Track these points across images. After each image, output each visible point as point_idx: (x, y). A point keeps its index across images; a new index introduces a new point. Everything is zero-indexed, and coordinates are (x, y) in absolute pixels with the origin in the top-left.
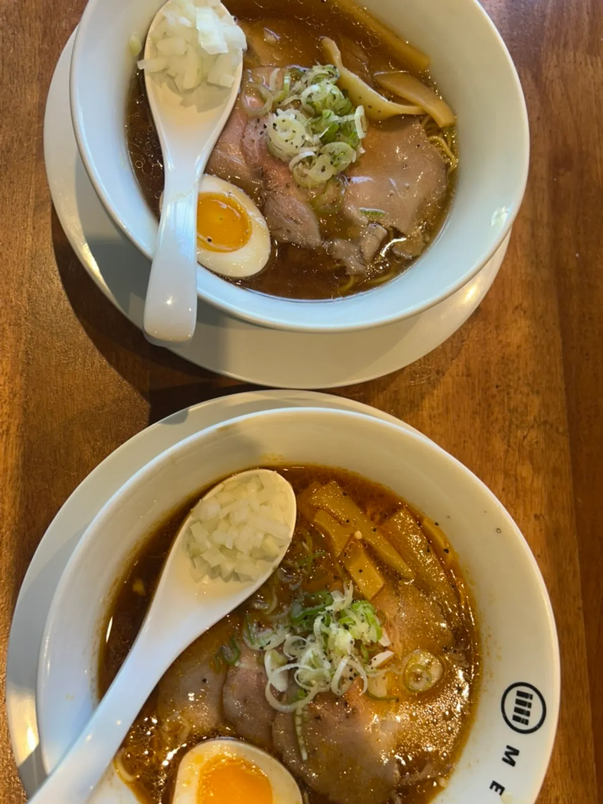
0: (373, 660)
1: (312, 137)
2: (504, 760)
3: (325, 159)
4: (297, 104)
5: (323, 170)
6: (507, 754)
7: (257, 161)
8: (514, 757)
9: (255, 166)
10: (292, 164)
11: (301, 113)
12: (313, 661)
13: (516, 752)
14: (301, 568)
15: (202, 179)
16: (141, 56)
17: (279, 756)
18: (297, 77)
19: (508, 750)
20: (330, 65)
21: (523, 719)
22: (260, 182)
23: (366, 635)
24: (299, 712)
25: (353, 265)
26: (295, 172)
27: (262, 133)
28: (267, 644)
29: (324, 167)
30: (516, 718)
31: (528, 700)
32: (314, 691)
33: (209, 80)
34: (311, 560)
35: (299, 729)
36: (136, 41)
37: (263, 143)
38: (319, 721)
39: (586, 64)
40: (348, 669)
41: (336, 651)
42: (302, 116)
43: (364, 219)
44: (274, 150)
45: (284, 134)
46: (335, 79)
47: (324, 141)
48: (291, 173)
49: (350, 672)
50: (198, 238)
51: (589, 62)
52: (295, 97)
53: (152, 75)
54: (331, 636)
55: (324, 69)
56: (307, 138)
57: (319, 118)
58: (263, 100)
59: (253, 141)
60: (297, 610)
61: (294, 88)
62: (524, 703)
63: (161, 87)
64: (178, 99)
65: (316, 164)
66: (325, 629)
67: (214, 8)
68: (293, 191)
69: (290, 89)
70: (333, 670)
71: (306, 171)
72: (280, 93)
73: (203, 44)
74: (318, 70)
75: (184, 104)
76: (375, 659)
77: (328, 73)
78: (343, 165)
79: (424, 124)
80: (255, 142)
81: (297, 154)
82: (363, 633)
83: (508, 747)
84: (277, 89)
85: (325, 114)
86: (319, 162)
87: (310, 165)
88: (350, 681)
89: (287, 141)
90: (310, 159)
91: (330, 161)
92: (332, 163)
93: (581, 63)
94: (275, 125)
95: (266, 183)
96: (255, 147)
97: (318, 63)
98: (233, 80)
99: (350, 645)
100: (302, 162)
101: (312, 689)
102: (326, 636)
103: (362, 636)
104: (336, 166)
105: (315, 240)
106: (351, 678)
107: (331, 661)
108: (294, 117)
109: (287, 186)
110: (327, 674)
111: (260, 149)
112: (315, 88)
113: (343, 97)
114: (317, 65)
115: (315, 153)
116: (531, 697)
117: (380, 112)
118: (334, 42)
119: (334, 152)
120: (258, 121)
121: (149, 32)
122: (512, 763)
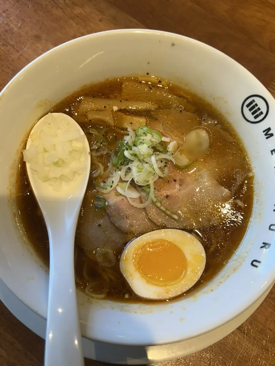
0: (167, 149)
2: (267, 138)
6: (266, 135)
8: (270, 133)
12: (139, 170)
13: (269, 129)
14: (101, 143)
17: (164, 227)
19: (265, 133)
21: (259, 113)
23: (153, 140)
24: (155, 200)
28: (113, 183)
30: (256, 117)
31: (254, 104)
32: (151, 183)
34: (102, 137)
35: (162, 208)
38: (169, 197)
40: (160, 162)
41: (145, 157)
49: (162, 163)
54: (137, 153)
60: (114, 160)
62: (254, 107)
66: (131, 152)
70: (152, 166)
76: (168, 148)
82: (151, 140)
83: (264, 132)
88: (166, 167)
99: (149, 149)
101: (150, 183)
102: (135, 155)
103: (152, 141)
106: (165, 166)
107: (147, 163)
110: (150, 169)
116: (254, 101)
122: (272, 135)
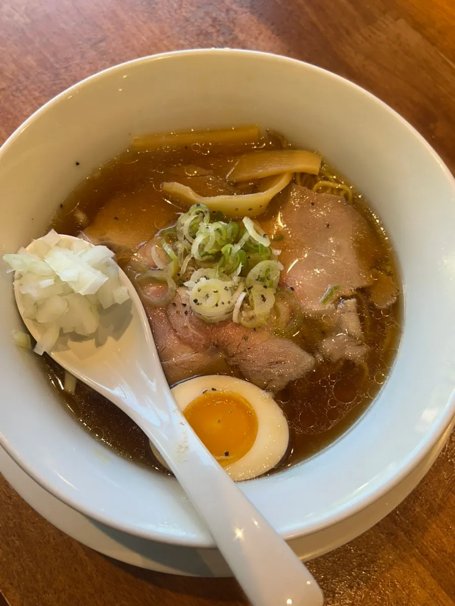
1: (231, 279)
3: (258, 288)
4: (194, 264)
5: (264, 300)
7: (203, 342)
9: (206, 347)
10: (235, 318)
11: (205, 268)
15: (173, 395)
16: (34, 342)
18: (172, 239)
20: (192, 207)
22: (221, 355)
25: (355, 353)
26: (244, 323)
27: (186, 313)
29: (263, 296)
33: (105, 307)
36: (20, 337)
37: (195, 321)
39: (374, 33)
42: (208, 271)
43: (329, 306)
44: (211, 320)
45: (209, 300)
46: (207, 217)
47: (243, 274)
48: (239, 325)
50: (218, 461)
51: (375, 30)
52: (188, 259)
53: (55, 348)
55: (190, 215)
56: (229, 284)
57: (222, 259)
58: (163, 282)
59: (186, 327)
61: (179, 252)
63: (68, 349)
64: (91, 343)
65: (254, 299)
67: (57, 245)
68: (254, 338)
69: (177, 255)
71: (251, 313)
72: (172, 266)
73: (82, 292)
74: (186, 220)
75: (99, 344)
77: (196, 216)
78: (276, 280)
79: (299, 183)
80: (189, 327)
81: (233, 306)
84: (167, 264)
85: (226, 251)
86: (255, 295)
87: (249, 305)
89: (217, 305)
90: (246, 300)
91: (262, 286)
92: (265, 287)
93: (370, 36)
94: (196, 301)
95: (226, 352)
96: (192, 330)
97: (179, 213)
98: (126, 291)
100: (242, 308)
104: (271, 286)
105: (307, 361)
108: (205, 279)
109: (246, 338)
111: (198, 328)
112: (199, 239)
113: (226, 224)
114: (180, 215)
115: (245, 291)
117: (261, 206)
118: (176, 183)
119: (259, 276)
120: (174, 304)
121: (22, 313)
